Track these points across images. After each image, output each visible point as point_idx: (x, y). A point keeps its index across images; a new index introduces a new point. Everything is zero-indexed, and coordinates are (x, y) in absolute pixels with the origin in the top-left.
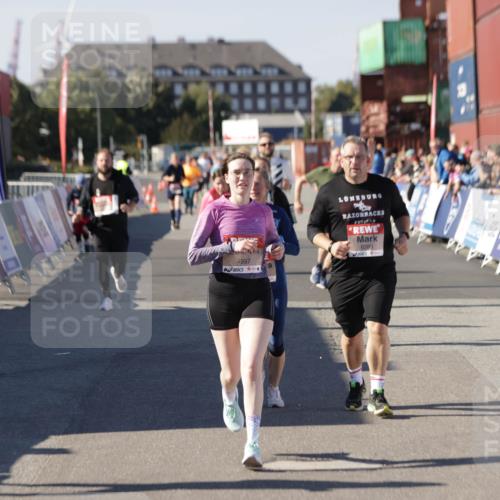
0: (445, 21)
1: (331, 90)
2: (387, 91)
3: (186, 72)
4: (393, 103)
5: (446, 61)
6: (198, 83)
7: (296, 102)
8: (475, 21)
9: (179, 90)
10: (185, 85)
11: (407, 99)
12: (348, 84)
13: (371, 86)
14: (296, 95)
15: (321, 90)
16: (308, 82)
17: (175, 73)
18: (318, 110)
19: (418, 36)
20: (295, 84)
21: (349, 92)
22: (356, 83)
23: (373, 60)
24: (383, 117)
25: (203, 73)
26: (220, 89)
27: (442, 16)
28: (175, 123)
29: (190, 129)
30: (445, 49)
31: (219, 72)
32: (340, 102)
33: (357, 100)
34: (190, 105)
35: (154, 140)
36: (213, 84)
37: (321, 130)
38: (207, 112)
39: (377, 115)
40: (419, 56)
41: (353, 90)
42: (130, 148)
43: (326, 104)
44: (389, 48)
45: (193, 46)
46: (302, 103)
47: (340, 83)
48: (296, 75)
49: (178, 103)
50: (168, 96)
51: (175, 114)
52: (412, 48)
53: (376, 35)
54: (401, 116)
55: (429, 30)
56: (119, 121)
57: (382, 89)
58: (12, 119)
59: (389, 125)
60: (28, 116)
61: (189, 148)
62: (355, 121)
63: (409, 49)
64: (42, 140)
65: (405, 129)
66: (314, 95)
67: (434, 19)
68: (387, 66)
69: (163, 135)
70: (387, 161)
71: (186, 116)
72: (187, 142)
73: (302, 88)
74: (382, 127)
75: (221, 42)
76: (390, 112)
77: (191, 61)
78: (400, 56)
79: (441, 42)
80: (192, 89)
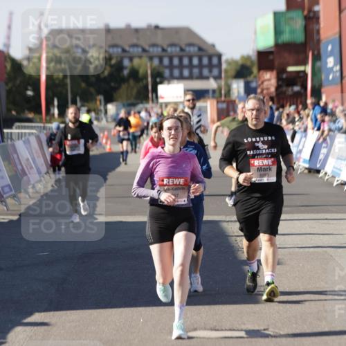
0: (318, 12)
1: (235, 62)
2: (276, 63)
3: (131, 50)
4: (281, 71)
5: (319, 41)
6: (140, 57)
7: (211, 71)
8: (340, 12)
9: (126, 63)
10: (131, 59)
11: (291, 69)
12: (248, 58)
13: (265, 59)
14: (210, 66)
15: (229, 63)
16: (219, 56)
17: (124, 51)
18: (227, 77)
19: (299, 23)
20: (210, 58)
21: (249, 64)
22: (254, 58)
23: (266, 41)
24: (274, 82)
25: (144, 50)
26: (156, 62)
27: (316, 8)
28: (124, 87)
29: (135, 91)
30: (318, 32)
31: (155, 49)
32: (242, 71)
33: (255, 70)
34: (134, 74)
35: (109, 100)
36: (151, 58)
37: (229, 92)
38: (147, 78)
39: (269, 80)
40: (299, 37)
41: (252, 62)
42: (91, 105)
43: (233, 73)
44: (278, 32)
45: (137, 30)
46: (215, 72)
47: (243, 57)
48: (211, 52)
49: (126, 72)
50: (119, 67)
51: (124, 80)
52: (295, 31)
53: (269, 21)
54: (287, 81)
55: (307, 18)
56: (83, 85)
57: (272, 61)
58: (7, 84)
59: (278, 88)
60: (18, 82)
61: (134, 105)
62: (254, 85)
63: (292, 32)
64: (28, 99)
65: (290, 91)
66: (224, 66)
67: (310, 11)
68: (277, 45)
69: (115, 95)
70: (276, 114)
71: (131, 81)
72: (132, 101)
73: (215, 61)
74: (273, 89)
75: (157, 27)
76: (279, 79)
77: (135, 41)
78: (286, 37)
79: (316, 27)
80: (136, 61)
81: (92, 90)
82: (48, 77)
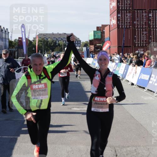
0: (104, 31)
1: (84, 43)
2: (94, 43)
3: (59, 39)
4: (95, 45)
5: (104, 38)
6: (61, 41)
7: (78, 45)
8: (110, 31)
9: (57, 42)
10: (58, 41)
11: (97, 45)
12: (87, 42)
13: (91, 42)
14: (78, 44)
15: (82, 43)
16: (80, 41)
17: (57, 39)
18: (82, 46)
19: (99, 34)
21: (87, 43)
22: (89, 42)
23: (92, 38)
24: (93, 48)
25: (62, 39)
26: (65, 42)
27: (104, 30)
28: (57, 48)
29: (59, 49)
30: (104, 36)
31: (64, 39)
32: (86, 45)
33: (89, 45)
35: (53, 51)
36: (63, 41)
37: (82, 50)
38: (62, 46)
39: (92, 48)
40: (100, 37)
41: (88, 43)
42: (48, 52)
43: (83, 45)
44: (94, 36)
45: (60, 34)
46: (79, 45)
47: (86, 42)
48: (78, 40)
49: (57, 44)
50: (56, 43)
52: (99, 36)
53: (92, 33)
54: (96, 48)
55: (102, 33)
56: (47, 47)
57: (93, 43)
58: (28, 47)
60: (31, 46)
61: (59, 52)
62: (88, 48)
63: (98, 36)
64: (33, 50)
65: (97, 50)
66: (81, 44)
67: (102, 31)
68: (94, 39)
69: (54, 50)
70: (94, 55)
71: (58, 46)
72: (58, 51)
73: (79, 42)
74: (93, 50)
75: (65, 34)
76: (94, 47)
77: (59, 37)
78: (96, 37)
79: (104, 35)
80: (60, 42)
81: (49, 48)
82: (38, 45)
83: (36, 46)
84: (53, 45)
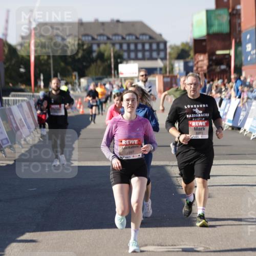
0: (240, 10)
1: (177, 47)
2: (208, 48)
3: (99, 38)
4: (211, 54)
5: (240, 32)
6: (105, 44)
7: (158, 54)
9: (95, 48)
10: (99, 45)
11: (219, 52)
12: (187, 44)
13: (199, 45)
14: (158, 50)
15: (172, 48)
16: (165, 43)
17: (93, 39)
18: (171, 59)
19: (224, 17)
20: (158, 44)
21: (187, 48)
22: (191, 44)
23: (201, 31)
24: (206, 62)
25: (108, 38)
26: (117, 47)
27: (238, 7)
28: (93, 66)
29: (101, 69)
30: (240, 25)
31: (117, 38)
32: (182, 54)
33: (192, 53)
34: (101, 56)
35: (82, 75)
36: (114, 44)
37: (172, 69)
38: (110, 59)
39: (203, 61)
40: (225, 29)
41: (190, 47)
42: (69, 79)
43: (175, 55)
44: (209, 25)
45: (103, 24)
46: (162, 55)
47: (183, 44)
48: (158, 40)
49: (94, 55)
50: (90, 51)
51: (93, 61)
52: (222, 24)
53: (203, 17)
54: (216, 61)
55: (231, 15)
56: (62, 64)
57: (205, 46)
58: (5, 63)
59: (209, 67)
60: (13, 62)
61: (101, 79)
62: (191, 64)
63: (220, 25)
64: (21, 75)
65: (218, 69)
66: (169, 50)
67: (233, 9)
68: (208, 35)
69: (86, 72)
70: (208, 86)
71: (99, 62)
72: (99, 76)
73: (162, 46)
74: (205, 68)
75: (118, 21)
76: (210, 60)
77: (101, 32)
78: (215, 29)
79: (238, 21)
80: (102, 47)
81: (69, 68)
82: (36, 58)
83: (29, 61)
84: (83, 57)
